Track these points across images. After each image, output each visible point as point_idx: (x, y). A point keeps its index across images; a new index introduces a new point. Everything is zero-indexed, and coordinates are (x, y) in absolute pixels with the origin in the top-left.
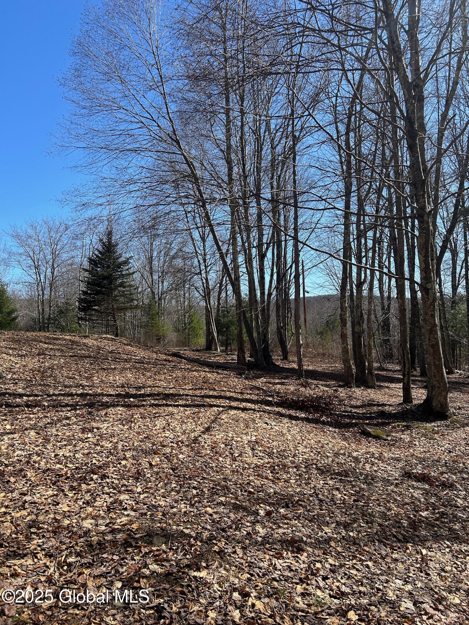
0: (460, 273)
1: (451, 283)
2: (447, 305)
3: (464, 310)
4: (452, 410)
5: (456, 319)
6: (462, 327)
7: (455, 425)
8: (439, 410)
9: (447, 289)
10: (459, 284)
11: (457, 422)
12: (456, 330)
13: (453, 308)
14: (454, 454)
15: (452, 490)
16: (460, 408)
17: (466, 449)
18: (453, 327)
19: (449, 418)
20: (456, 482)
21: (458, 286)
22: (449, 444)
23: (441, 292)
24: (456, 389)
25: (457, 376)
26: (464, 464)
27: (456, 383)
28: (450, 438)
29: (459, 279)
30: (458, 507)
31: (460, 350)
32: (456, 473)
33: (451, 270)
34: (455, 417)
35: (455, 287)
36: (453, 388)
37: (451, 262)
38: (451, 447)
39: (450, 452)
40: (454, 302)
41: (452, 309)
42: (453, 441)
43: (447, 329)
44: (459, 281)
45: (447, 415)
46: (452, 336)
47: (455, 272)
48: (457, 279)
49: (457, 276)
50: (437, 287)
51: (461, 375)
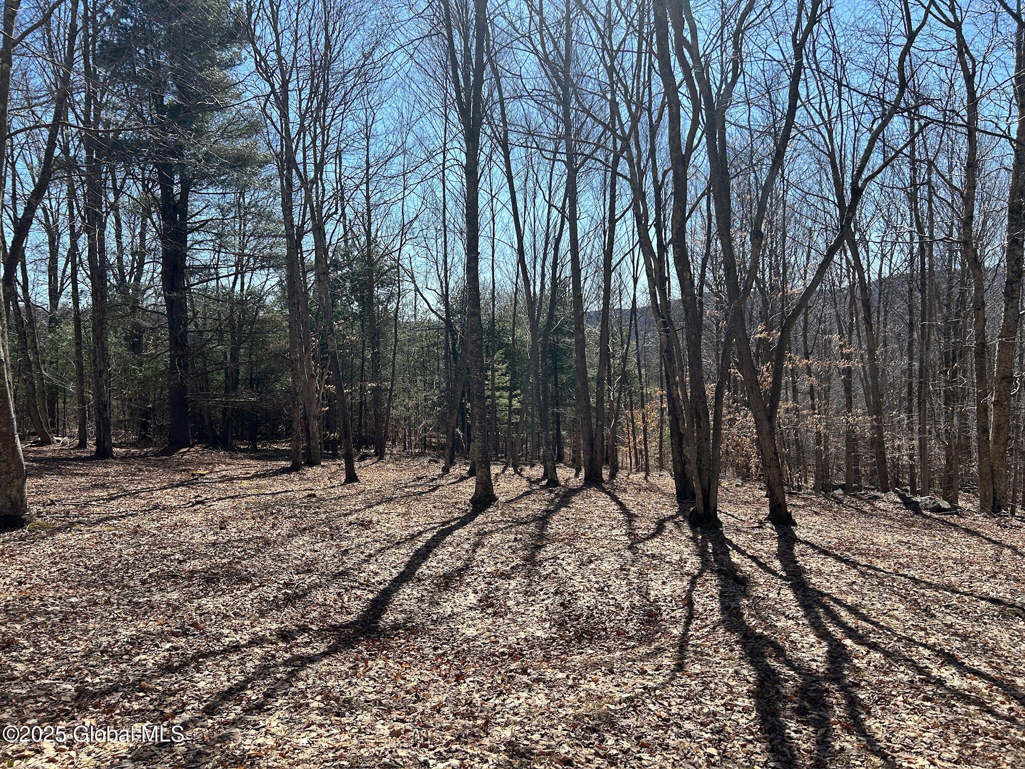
0: (64, 271)
1: (47, 286)
2: (42, 325)
3: (71, 335)
4: (34, 509)
5: (57, 350)
6: (67, 363)
7: (37, 533)
8: (8, 512)
9: (40, 295)
10: (62, 290)
11: (42, 527)
12: (56, 369)
13: (51, 330)
14: (28, 586)
15: (10, 652)
16: (53, 503)
17: (50, 573)
18: (51, 363)
19: (29, 523)
20: (18, 635)
21: (60, 293)
22: (21, 569)
23: (27, 299)
24: (51, 469)
25: (58, 446)
26: (41, 599)
27: (54, 459)
28: (25, 559)
29: (62, 281)
30: (14, 679)
31: (65, 403)
32: (22, 619)
33: (47, 262)
34: (39, 520)
35: (54, 295)
36: (47, 469)
37: (48, 249)
38: (23, 574)
39: (20, 583)
40: (52, 320)
41: (50, 332)
42: (29, 563)
43: (39, 368)
44: (62, 285)
45: (25, 520)
46: (49, 380)
47: (56, 268)
48: (59, 279)
49: (60, 274)
50: (20, 290)
51: (64, 444)
